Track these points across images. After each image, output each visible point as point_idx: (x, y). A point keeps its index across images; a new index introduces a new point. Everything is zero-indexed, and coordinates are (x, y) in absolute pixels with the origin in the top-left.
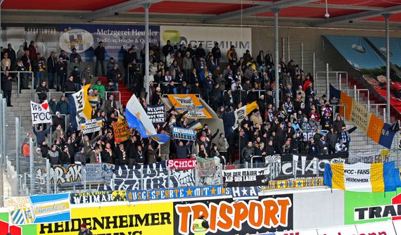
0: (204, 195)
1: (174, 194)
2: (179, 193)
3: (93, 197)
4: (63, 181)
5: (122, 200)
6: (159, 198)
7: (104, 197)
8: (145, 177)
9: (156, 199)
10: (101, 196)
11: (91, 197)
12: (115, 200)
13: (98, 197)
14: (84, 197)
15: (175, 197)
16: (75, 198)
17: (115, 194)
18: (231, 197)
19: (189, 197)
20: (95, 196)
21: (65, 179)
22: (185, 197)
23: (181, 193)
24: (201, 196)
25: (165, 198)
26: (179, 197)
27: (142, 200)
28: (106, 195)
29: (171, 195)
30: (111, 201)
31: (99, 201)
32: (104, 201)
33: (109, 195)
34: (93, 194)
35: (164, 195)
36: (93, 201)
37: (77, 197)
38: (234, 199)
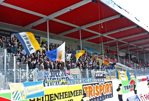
2: (83, 81)
3: (53, 83)
5: (65, 84)
7: (57, 83)
9: (76, 84)
10: (56, 82)
11: (52, 83)
12: (62, 84)
14: (49, 83)
15: (82, 83)
17: (62, 81)
20: (54, 82)
21: (30, 77)
22: (85, 82)
23: (84, 81)
24: (90, 82)
25: (79, 83)
27: (72, 84)
28: (58, 82)
29: (81, 81)
30: (60, 85)
31: (56, 85)
32: (58, 85)
33: (59, 82)
34: (53, 81)
35: (79, 82)
36: (53, 85)
37: (46, 83)
38: (99, 83)
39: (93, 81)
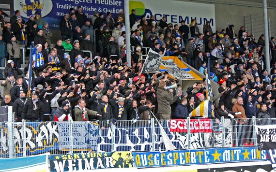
0: (235, 161)
1: (197, 157)
2: (203, 157)
3: (83, 162)
4: (33, 145)
5: (127, 166)
6: (178, 163)
7: (100, 161)
8: (142, 141)
9: (173, 165)
10: (96, 160)
11: (80, 161)
12: (116, 166)
13: (92, 161)
14: (70, 162)
15: (198, 163)
16: (56, 162)
17: (116, 156)
18: (268, 163)
19: (217, 162)
20: (86, 160)
21: (36, 144)
22: (211, 162)
23: (206, 157)
24: (231, 162)
25: (186, 164)
26: (203, 163)
27: (154, 166)
28: (103, 158)
29: (193, 159)
30: (111, 167)
31: (92, 167)
32: (100, 168)
33: (107, 158)
34: (84, 157)
35: (184, 159)
36: (83, 167)
37: (58, 161)
38: (273, 166)
39: (250, 156)
